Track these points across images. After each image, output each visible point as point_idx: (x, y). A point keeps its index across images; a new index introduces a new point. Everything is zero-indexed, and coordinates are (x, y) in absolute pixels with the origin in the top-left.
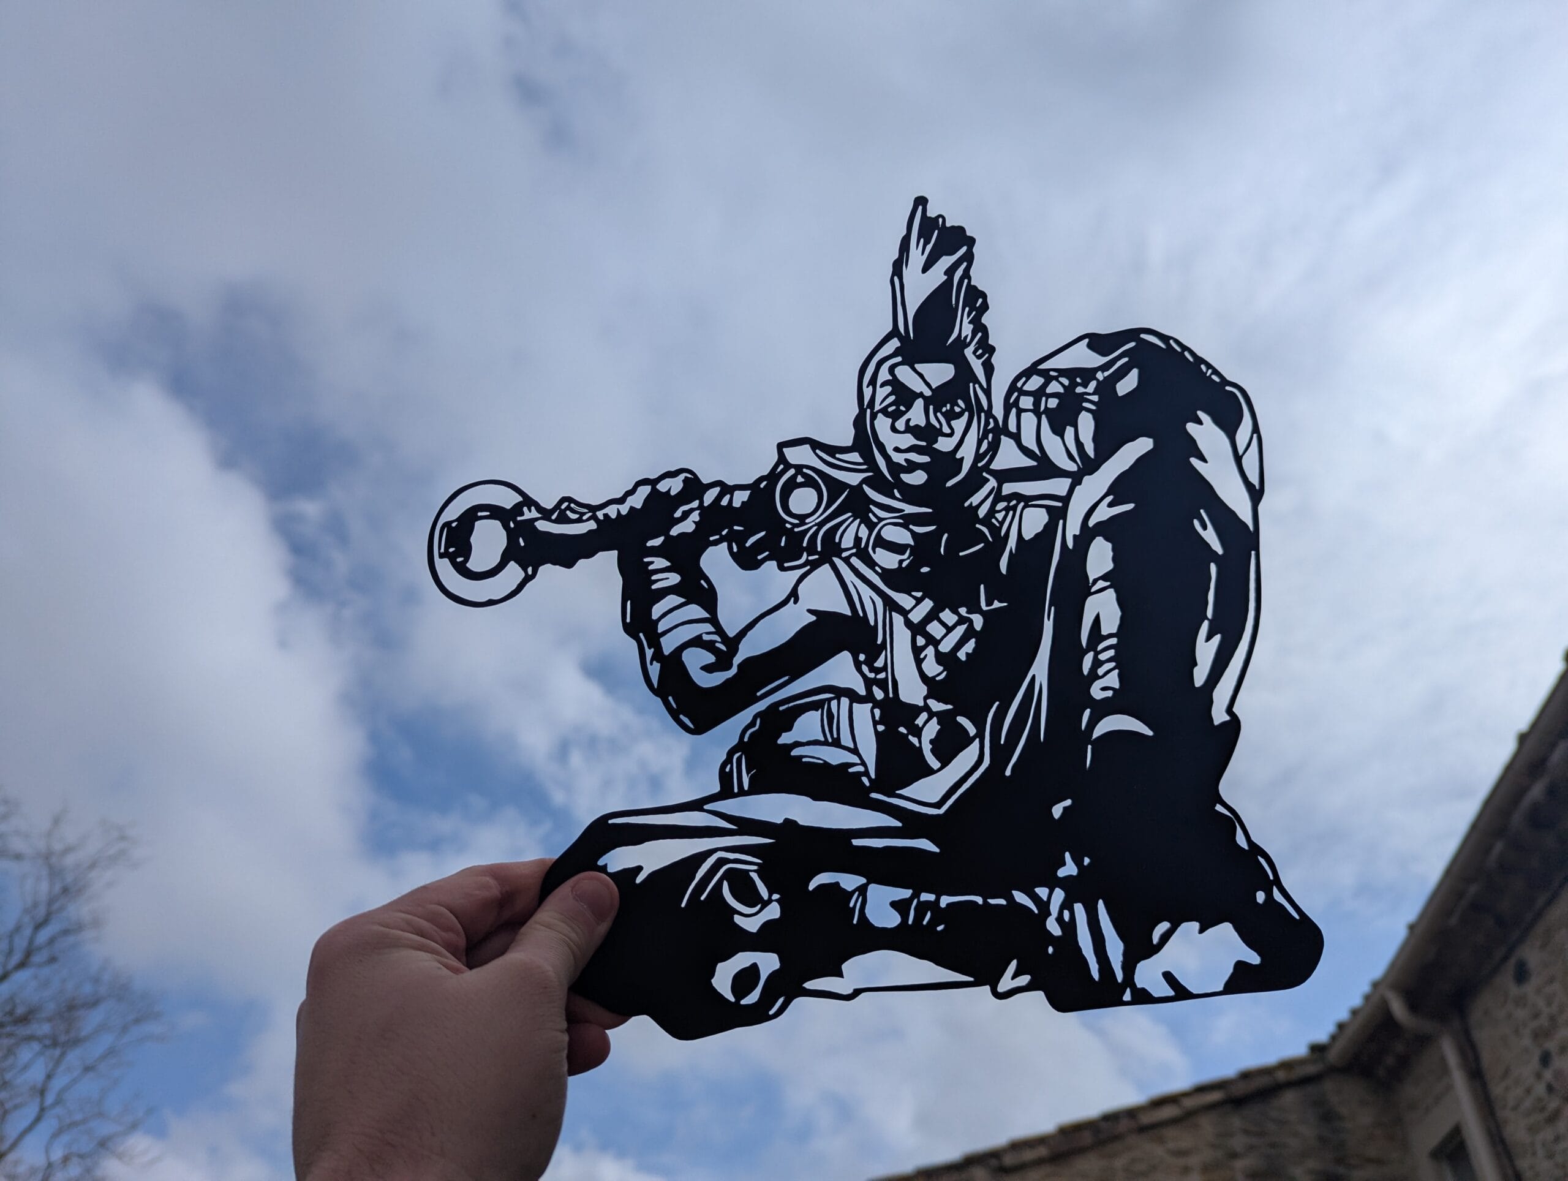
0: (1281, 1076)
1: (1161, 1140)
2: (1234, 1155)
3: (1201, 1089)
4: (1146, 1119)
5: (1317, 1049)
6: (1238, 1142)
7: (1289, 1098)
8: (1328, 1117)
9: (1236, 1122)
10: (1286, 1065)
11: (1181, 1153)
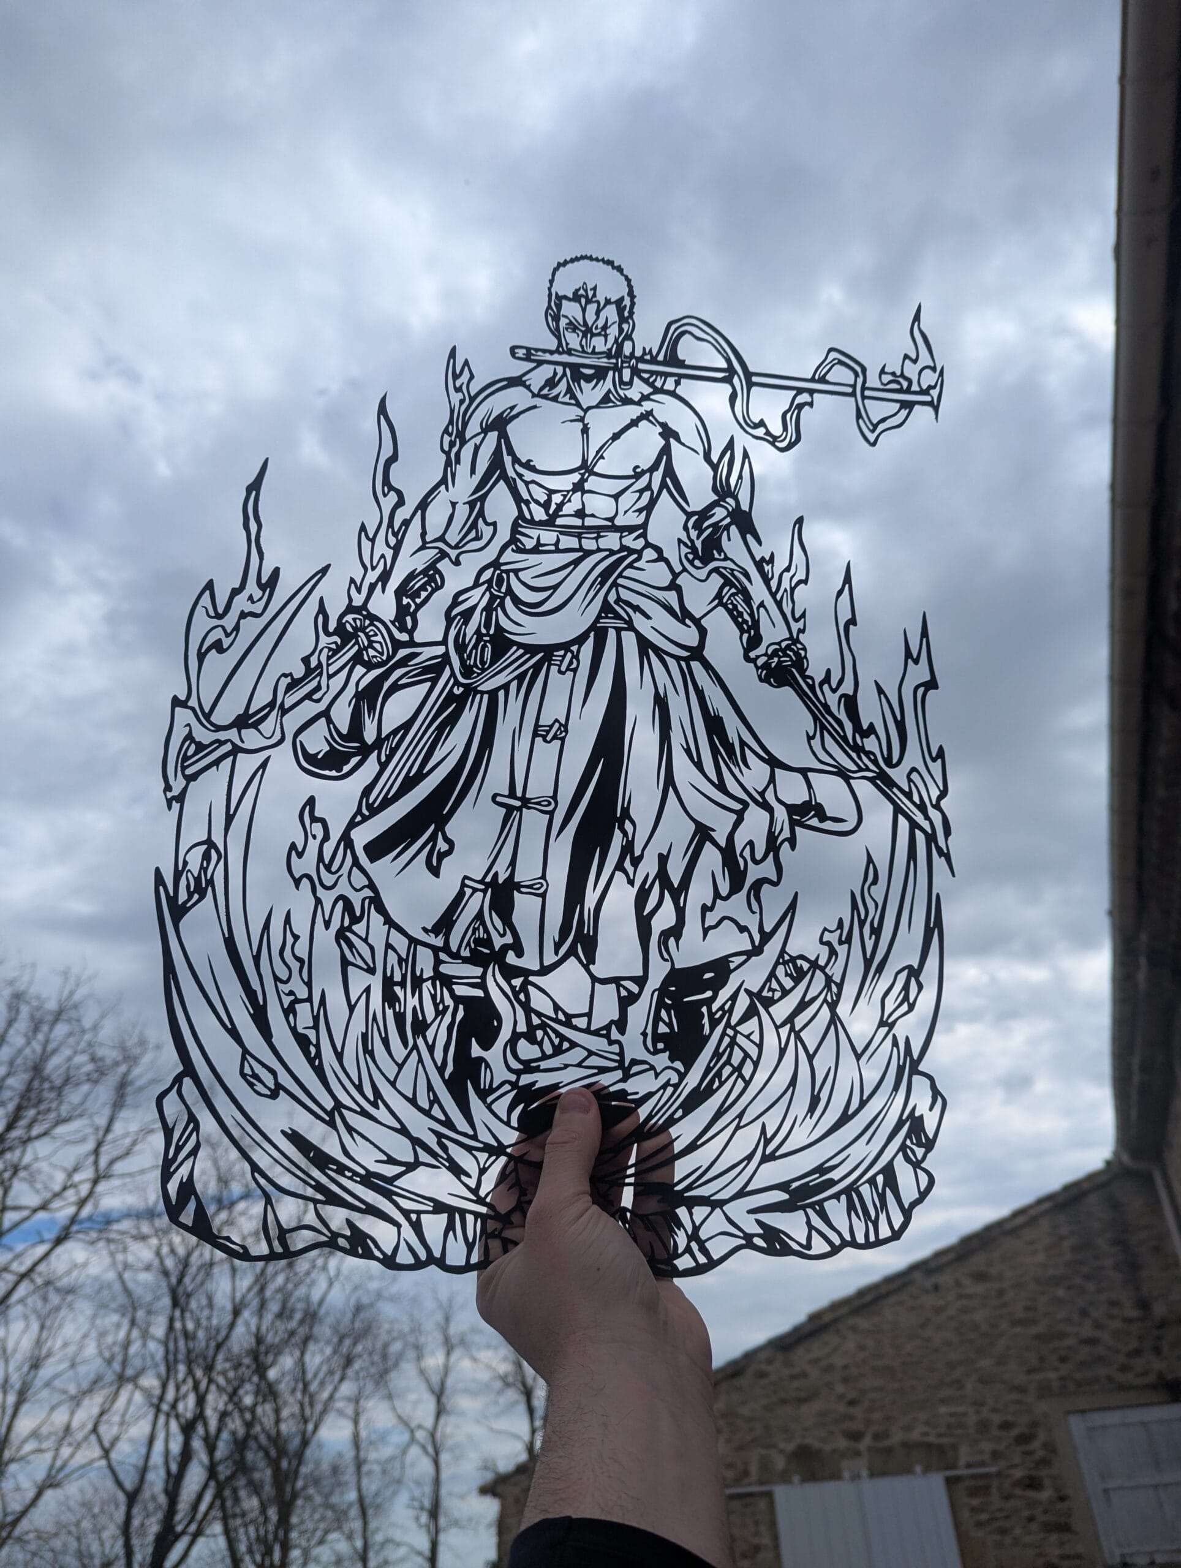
0: (1086, 1186)
1: (1019, 1237)
2: (1062, 1238)
3: (1041, 1201)
4: (1008, 1226)
5: (1108, 1163)
6: (1064, 1230)
7: (1093, 1199)
8: (1115, 1205)
9: (1062, 1219)
10: (1091, 1177)
11: (1031, 1243)
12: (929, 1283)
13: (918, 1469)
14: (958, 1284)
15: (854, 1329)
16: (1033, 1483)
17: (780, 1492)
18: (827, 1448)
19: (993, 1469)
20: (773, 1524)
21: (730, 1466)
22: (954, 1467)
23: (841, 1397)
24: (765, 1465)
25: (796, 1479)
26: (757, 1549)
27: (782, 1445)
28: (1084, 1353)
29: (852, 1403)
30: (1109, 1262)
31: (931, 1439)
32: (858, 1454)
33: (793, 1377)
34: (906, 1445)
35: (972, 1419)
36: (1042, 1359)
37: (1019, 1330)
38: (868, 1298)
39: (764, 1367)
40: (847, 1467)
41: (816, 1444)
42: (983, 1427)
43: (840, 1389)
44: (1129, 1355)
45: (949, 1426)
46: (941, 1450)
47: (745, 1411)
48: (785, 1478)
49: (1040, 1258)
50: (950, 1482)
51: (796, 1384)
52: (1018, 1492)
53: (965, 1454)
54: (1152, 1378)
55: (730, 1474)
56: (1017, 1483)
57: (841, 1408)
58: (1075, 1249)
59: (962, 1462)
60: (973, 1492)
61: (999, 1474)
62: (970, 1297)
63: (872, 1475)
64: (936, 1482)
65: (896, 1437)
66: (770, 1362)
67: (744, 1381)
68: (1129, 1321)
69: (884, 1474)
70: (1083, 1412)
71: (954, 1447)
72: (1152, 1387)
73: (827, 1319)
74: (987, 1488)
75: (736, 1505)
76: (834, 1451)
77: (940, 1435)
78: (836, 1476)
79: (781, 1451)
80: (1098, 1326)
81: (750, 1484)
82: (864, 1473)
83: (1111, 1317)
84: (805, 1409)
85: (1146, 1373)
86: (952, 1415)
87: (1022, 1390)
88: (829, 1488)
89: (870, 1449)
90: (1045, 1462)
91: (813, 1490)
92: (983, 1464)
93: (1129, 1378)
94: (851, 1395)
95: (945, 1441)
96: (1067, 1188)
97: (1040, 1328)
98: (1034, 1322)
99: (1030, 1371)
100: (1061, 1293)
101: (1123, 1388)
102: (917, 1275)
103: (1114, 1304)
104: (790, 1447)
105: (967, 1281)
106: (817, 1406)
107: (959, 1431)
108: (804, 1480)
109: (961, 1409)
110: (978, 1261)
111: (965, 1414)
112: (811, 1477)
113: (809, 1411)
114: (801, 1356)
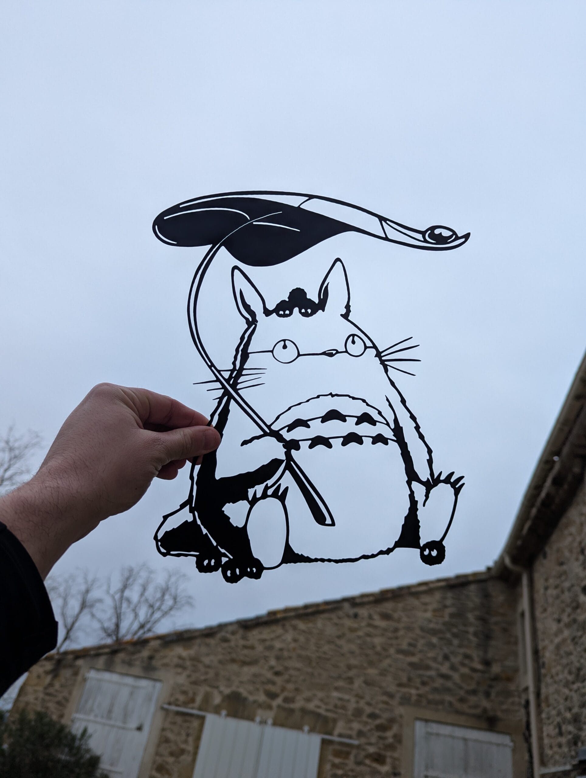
0: (471, 579)
1: (418, 598)
2: (445, 607)
3: (439, 581)
4: (413, 590)
5: (489, 569)
6: (449, 602)
7: (473, 587)
8: (486, 596)
9: (449, 594)
10: (475, 574)
11: (425, 604)
12: (352, 611)
13: (306, 728)
14: (370, 617)
15: (295, 628)
16: (379, 759)
17: (211, 719)
18: (251, 698)
19: (355, 742)
20: (198, 738)
21: (184, 693)
22: (330, 734)
23: (272, 668)
24: (207, 698)
25: (224, 712)
26: (183, 752)
27: (222, 688)
28: (439, 683)
29: (277, 674)
30: (471, 630)
31: (322, 711)
32: (270, 707)
33: (245, 647)
34: (304, 711)
35: (352, 705)
36: (410, 679)
37: (400, 656)
38: (310, 610)
39: (228, 636)
40: (260, 714)
41: (244, 693)
42: (358, 713)
43: (273, 662)
44: (468, 692)
45: (336, 706)
46: (326, 720)
47: (206, 660)
48: (217, 710)
49: (429, 615)
50: (325, 743)
51: (246, 652)
52: (367, 762)
53: (340, 727)
54: (478, 711)
55: (182, 698)
56: (368, 756)
57: (269, 675)
58: (452, 615)
59: (337, 732)
60: (337, 754)
61: (358, 747)
62: (376, 627)
63: (275, 724)
64: (316, 740)
65: (298, 704)
66: (233, 633)
67: (212, 641)
68: (474, 670)
69: (282, 725)
70: (427, 721)
71: (335, 721)
72: (478, 717)
73: (279, 616)
74: (348, 754)
75: (179, 719)
76: (255, 702)
77: (327, 710)
78: (251, 718)
79: (221, 692)
80: (453, 668)
81: (193, 708)
82: (270, 721)
83: (463, 664)
84: (246, 669)
85: (476, 707)
86: (340, 699)
87: (391, 696)
88: (244, 724)
89: (279, 707)
90: (391, 747)
91: (232, 723)
92: (350, 737)
93: (464, 707)
94: (279, 668)
95: (329, 715)
96: (458, 577)
97: (414, 659)
98: (413, 654)
99: (400, 685)
100: (435, 640)
101: (458, 712)
102: (346, 605)
103: (467, 657)
104: (227, 691)
105: (376, 617)
106: (254, 669)
107: (340, 711)
108: (229, 715)
109: (346, 697)
110: (388, 607)
111: (348, 701)
112: (234, 714)
113: (248, 671)
114: (255, 635)
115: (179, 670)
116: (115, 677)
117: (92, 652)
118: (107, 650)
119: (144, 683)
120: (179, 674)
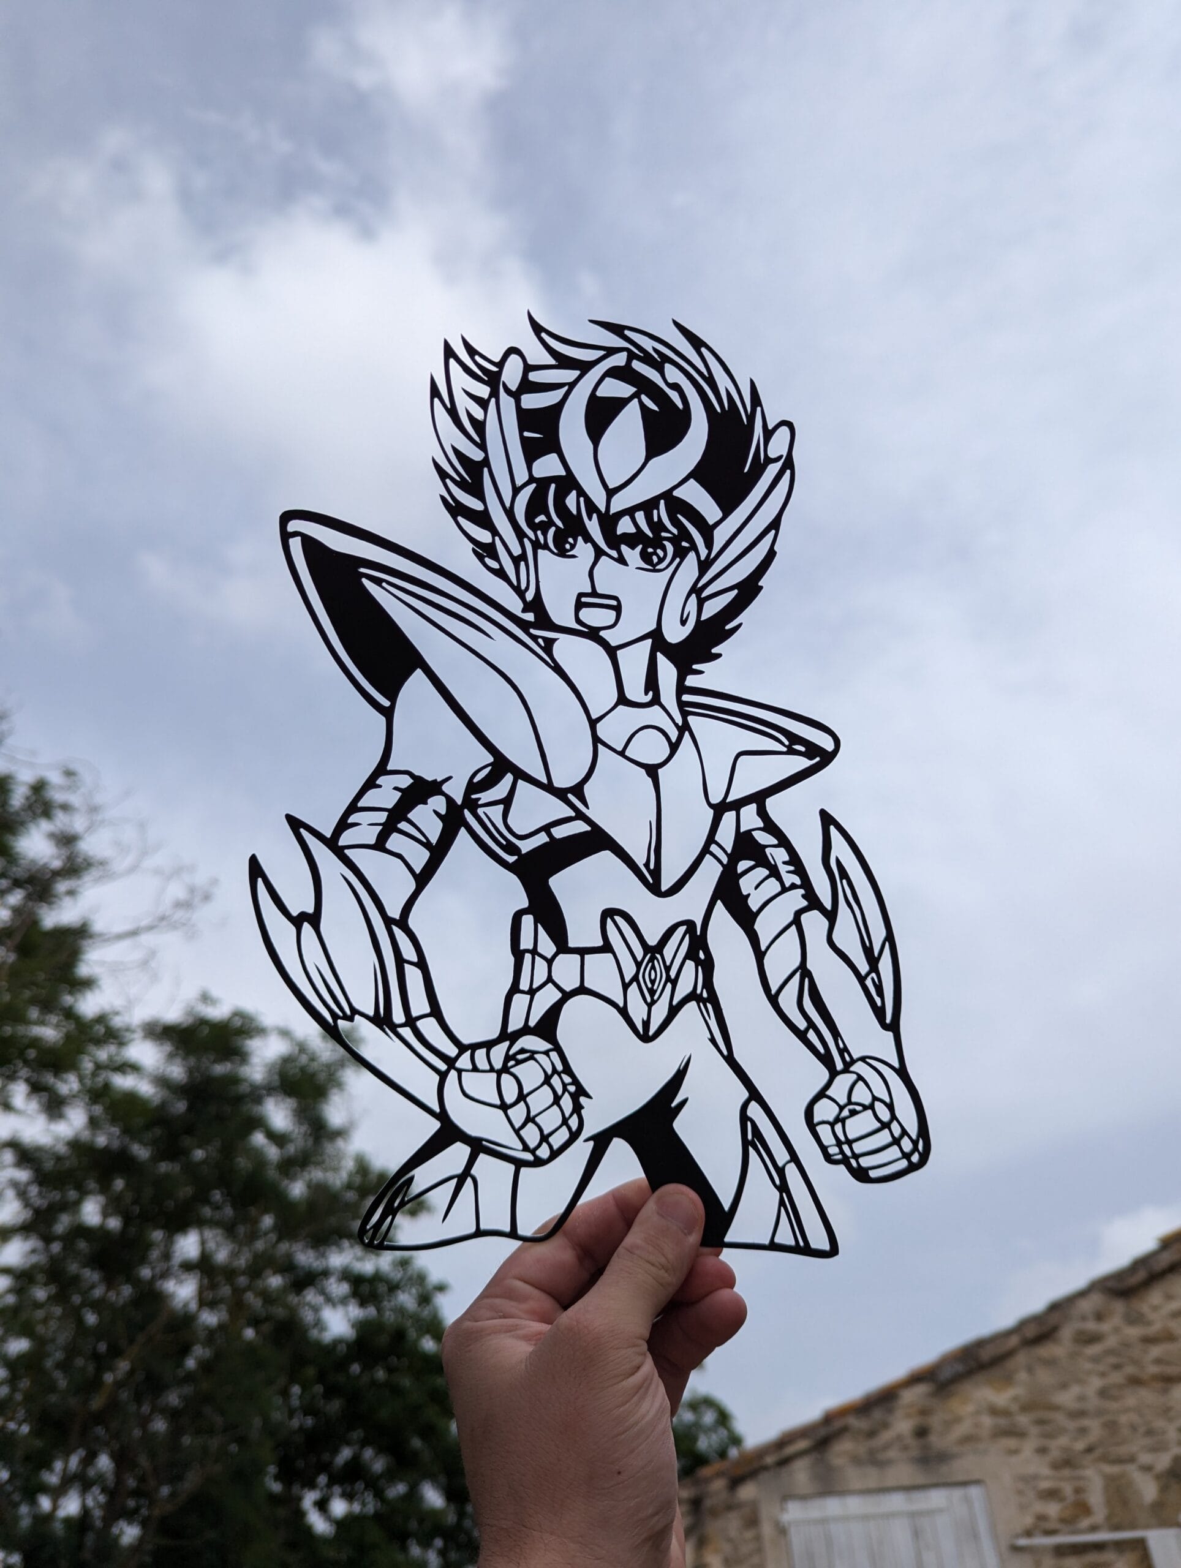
17: (1160, 1541)
21: (1052, 1494)
24: (1118, 1493)
27: (1145, 1458)
33: (1149, 1341)
39: (1091, 1326)
47: (1066, 1398)
48: (1164, 1516)
51: (1156, 1351)
55: (1052, 1511)
79: (1147, 1469)
81: (1094, 1529)
104: (1163, 1462)
115: (1011, 1443)
116: (854, 1504)
117: (770, 1460)
118: (802, 1444)
119: (937, 1498)
120: (1015, 1452)
